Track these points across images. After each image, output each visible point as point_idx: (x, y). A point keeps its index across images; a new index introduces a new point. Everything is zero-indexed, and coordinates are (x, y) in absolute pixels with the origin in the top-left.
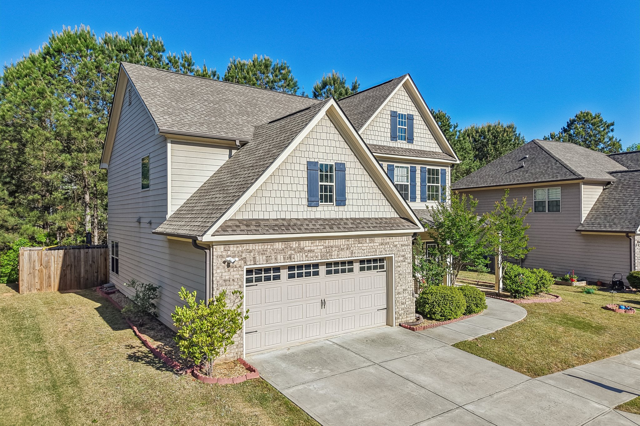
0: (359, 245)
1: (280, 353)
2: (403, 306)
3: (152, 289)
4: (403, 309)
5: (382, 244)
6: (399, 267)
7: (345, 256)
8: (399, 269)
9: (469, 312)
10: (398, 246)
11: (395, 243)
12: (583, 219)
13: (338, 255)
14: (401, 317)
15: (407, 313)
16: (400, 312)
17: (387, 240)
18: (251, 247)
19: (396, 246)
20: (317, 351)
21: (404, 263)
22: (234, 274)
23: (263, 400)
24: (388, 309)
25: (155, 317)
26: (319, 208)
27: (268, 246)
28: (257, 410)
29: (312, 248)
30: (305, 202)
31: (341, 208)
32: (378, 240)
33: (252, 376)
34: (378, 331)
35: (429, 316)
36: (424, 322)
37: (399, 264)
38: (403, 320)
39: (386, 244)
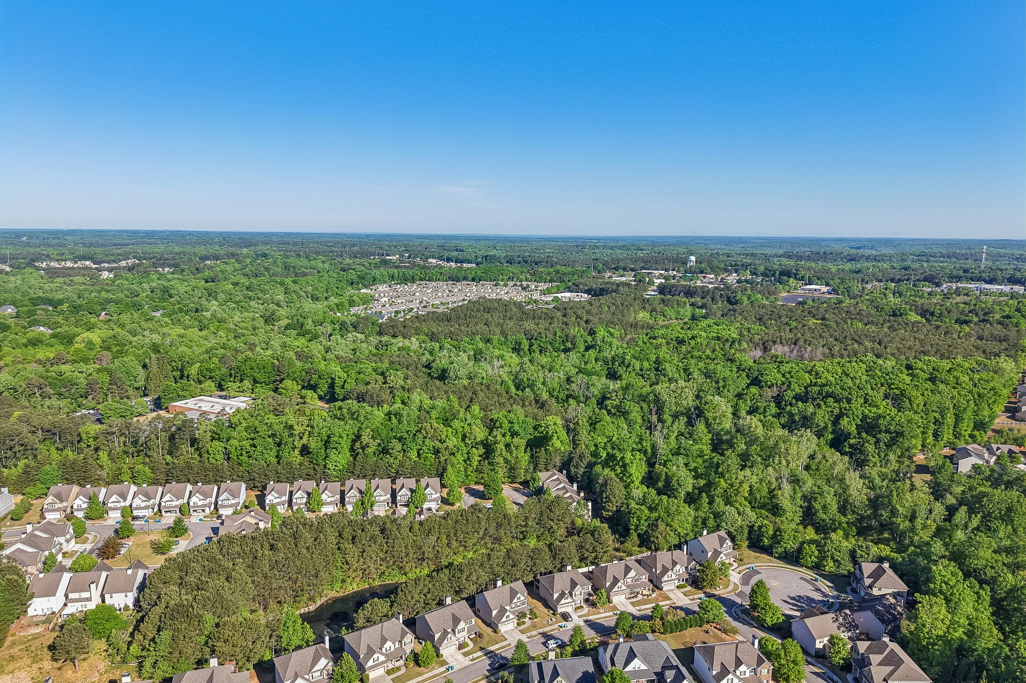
12: (555, 598)
22: (500, 626)
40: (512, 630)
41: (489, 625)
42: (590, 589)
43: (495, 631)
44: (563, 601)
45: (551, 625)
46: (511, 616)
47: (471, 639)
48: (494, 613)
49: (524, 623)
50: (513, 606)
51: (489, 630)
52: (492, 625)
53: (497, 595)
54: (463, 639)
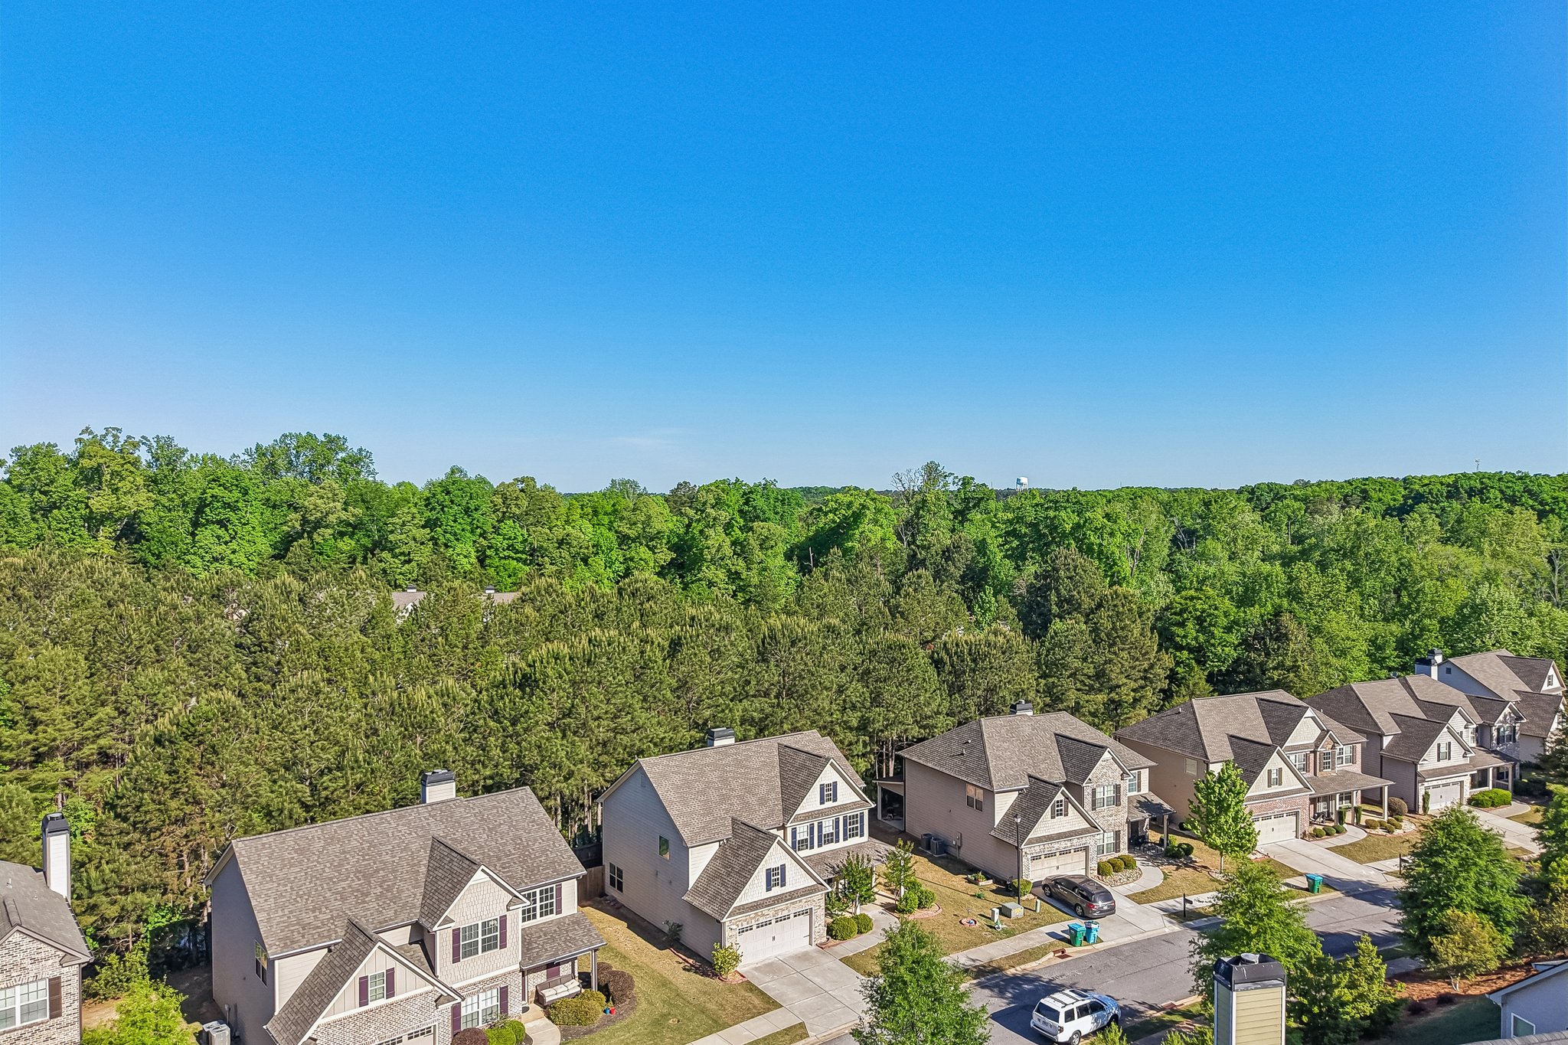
0: (793, 906)
1: (753, 966)
2: (819, 932)
3: (679, 926)
4: (819, 934)
5: (806, 902)
7: (786, 913)
8: (817, 913)
9: (860, 932)
10: (816, 901)
12: (996, 824)
13: (781, 913)
14: (817, 939)
15: (821, 937)
16: (817, 936)
17: (810, 899)
18: (740, 919)
20: (770, 965)
21: (820, 910)
22: (734, 933)
23: (751, 990)
24: (810, 936)
25: (678, 940)
26: (772, 890)
27: (747, 917)
28: (750, 994)
30: (765, 889)
31: (784, 887)
32: (804, 901)
33: (744, 980)
34: (804, 950)
35: (835, 937)
36: (832, 941)
37: (817, 911)
38: (818, 942)
39: (809, 901)
40: (804, 957)
41: (668, 938)
42: (1145, 789)
43: (706, 966)
44: (1047, 825)
45: (1009, 934)
46: (797, 879)
47: (550, 1010)
48: (700, 860)
49: (863, 925)
50: (802, 833)
51: (668, 963)
52: (689, 937)
53: (714, 776)
54: (489, 1000)
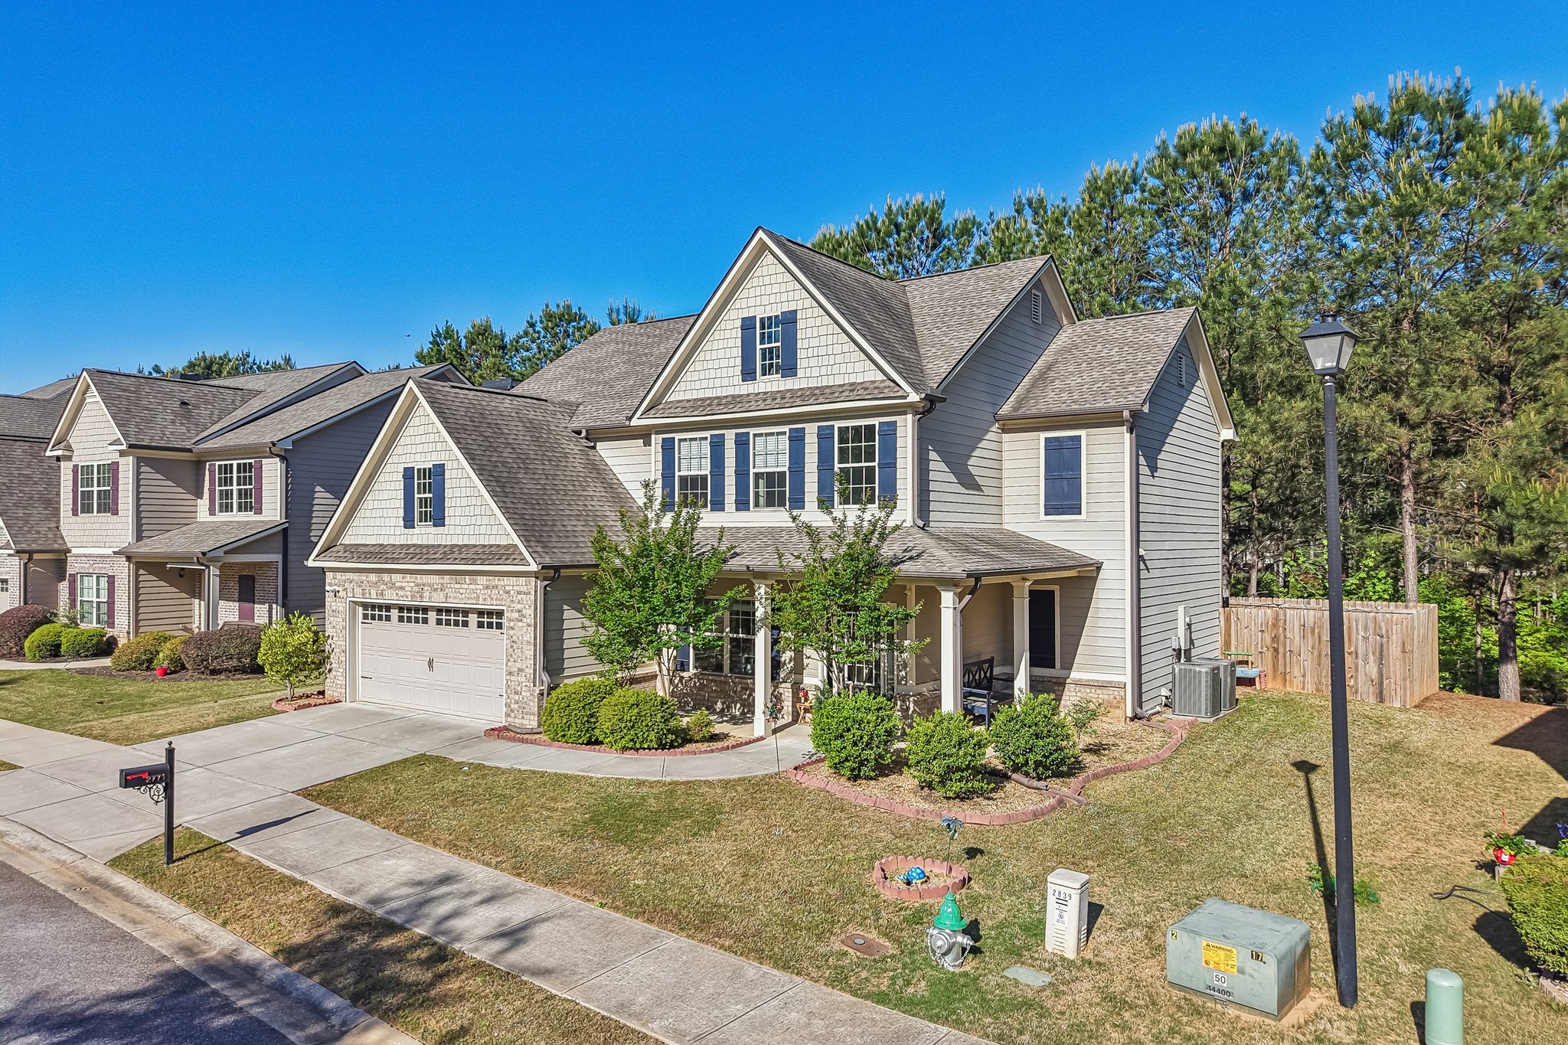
0: (457, 586)
2: (517, 697)
4: (517, 702)
5: (487, 587)
6: (512, 628)
8: (511, 632)
10: (512, 592)
11: (508, 588)
13: (430, 598)
14: (513, 715)
15: (523, 710)
16: (513, 706)
17: (496, 581)
18: (351, 576)
19: (508, 592)
21: (520, 624)
26: (416, 531)
27: (363, 577)
29: (404, 584)
30: (402, 523)
31: (440, 530)
32: (482, 580)
37: (512, 624)
38: (516, 721)
39: (493, 587)
